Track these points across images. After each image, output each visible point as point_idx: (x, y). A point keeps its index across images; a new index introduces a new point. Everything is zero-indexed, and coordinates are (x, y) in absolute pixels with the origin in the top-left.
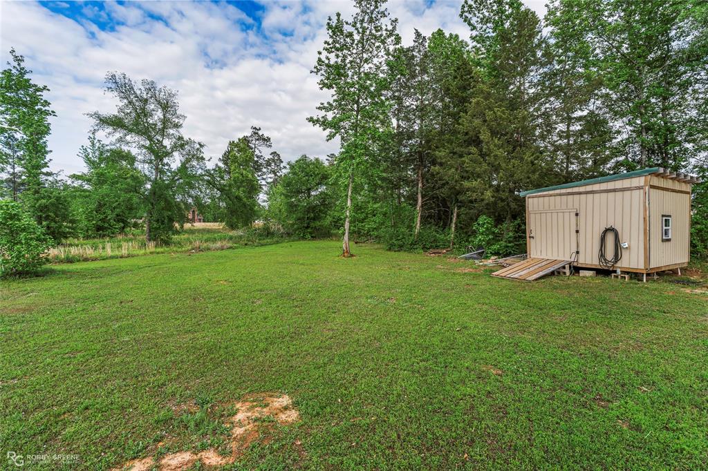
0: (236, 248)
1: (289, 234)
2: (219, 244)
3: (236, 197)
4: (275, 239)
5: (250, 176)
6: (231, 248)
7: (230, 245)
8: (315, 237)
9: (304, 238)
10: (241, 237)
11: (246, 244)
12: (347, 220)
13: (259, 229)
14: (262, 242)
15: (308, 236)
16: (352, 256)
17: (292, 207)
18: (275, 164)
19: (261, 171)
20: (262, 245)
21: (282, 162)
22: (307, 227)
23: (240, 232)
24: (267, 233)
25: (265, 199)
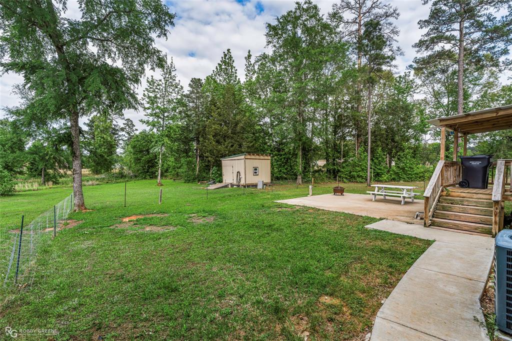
0: (101, 184)
1: (136, 176)
2: (90, 183)
3: (100, 155)
4: (127, 179)
5: (109, 139)
6: (98, 184)
7: (98, 183)
8: (153, 178)
9: (145, 178)
10: (104, 179)
11: (107, 182)
12: (160, 169)
13: (116, 173)
14: (117, 181)
15: (148, 177)
16: (162, 185)
17: (137, 160)
18: (129, 127)
19: (117, 134)
20: (117, 183)
21: (134, 126)
22: (147, 172)
23: (103, 176)
24: (122, 176)
25: (122, 152)
